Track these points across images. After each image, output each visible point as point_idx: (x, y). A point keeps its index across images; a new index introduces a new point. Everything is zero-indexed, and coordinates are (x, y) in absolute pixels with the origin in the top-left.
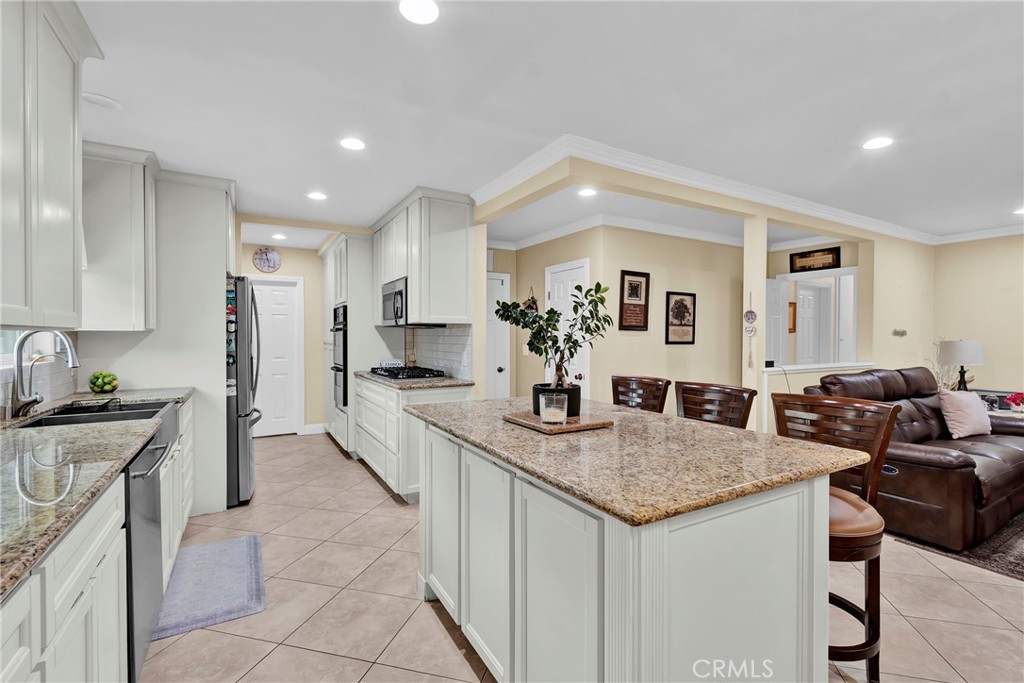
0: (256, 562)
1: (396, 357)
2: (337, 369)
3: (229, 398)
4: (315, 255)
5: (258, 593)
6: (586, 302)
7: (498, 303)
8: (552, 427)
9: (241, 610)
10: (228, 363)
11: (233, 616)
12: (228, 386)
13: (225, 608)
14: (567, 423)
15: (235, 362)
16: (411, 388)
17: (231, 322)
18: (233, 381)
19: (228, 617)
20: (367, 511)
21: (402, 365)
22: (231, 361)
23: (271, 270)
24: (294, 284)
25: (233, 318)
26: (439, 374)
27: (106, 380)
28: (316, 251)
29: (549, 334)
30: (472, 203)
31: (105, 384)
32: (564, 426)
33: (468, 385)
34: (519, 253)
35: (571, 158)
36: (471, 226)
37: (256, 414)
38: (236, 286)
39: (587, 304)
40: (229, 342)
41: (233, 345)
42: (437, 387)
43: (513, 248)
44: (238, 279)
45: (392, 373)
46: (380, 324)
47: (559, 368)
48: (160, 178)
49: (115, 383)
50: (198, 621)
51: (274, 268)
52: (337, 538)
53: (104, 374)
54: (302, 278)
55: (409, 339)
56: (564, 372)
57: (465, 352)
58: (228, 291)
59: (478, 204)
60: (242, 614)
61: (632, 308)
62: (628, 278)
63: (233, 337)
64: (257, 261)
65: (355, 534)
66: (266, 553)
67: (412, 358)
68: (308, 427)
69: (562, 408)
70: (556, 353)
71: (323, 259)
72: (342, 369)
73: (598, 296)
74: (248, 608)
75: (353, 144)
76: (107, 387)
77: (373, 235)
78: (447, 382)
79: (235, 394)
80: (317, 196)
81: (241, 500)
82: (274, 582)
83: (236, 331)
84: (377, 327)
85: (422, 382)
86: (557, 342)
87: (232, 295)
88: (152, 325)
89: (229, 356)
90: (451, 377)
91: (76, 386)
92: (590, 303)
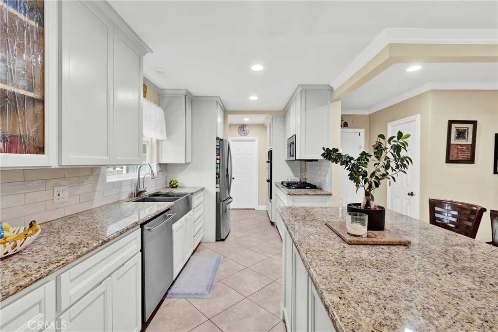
0: (216, 271)
1: (296, 176)
2: (268, 181)
3: (217, 193)
4: (263, 126)
5: (210, 288)
6: (389, 146)
7: (324, 148)
8: (355, 239)
9: (201, 294)
10: (216, 177)
11: (198, 296)
12: (216, 187)
13: (196, 292)
14: (368, 236)
15: (219, 177)
16: (294, 195)
17: (217, 159)
18: (218, 185)
19: (196, 296)
20: (271, 255)
21: (298, 181)
22: (218, 176)
23: (245, 134)
24: (254, 141)
25: (218, 157)
26: (313, 187)
27: (174, 183)
28: (264, 125)
29: (360, 170)
30: (332, 89)
31: (174, 184)
32: (365, 239)
33: (328, 195)
34: (370, 115)
35: (390, 45)
36: (331, 103)
37: (231, 200)
38: (220, 143)
39: (389, 148)
40: (217, 168)
41: (219, 169)
42: (309, 195)
43: (367, 113)
44: (221, 140)
45: (289, 185)
46: (287, 159)
47: (367, 194)
48: (192, 100)
49: (177, 184)
50: (185, 294)
51: (246, 134)
52: (253, 268)
53: (174, 180)
54: (257, 138)
55: (303, 167)
56: (370, 197)
57: (328, 176)
58: (217, 146)
59: (334, 89)
60: (201, 297)
61: (459, 147)
62: (454, 126)
63: (218, 166)
64: (240, 131)
65: (261, 268)
66: (221, 268)
67: (304, 177)
68: (260, 206)
69: (363, 225)
70: (365, 183)
71: (266, 128)
72: (270, 181)
73: (401, 141)
74: (204, 294)
75: (257, 68)
76: (174, 186)
77: (284, 114)
78: (318, 192)
79: (219, 191)
80: (254, 98)
81: (221, 238)
82: (220, 283)
83: (220, 163)
84: (286, 161)
85: (303, 191)
86: (366, 176)
87: (218, 147)
88: (189, 160)
89: (217, 174)
90: (321, 189)
91: (166, 184)
92: (392, 147)
